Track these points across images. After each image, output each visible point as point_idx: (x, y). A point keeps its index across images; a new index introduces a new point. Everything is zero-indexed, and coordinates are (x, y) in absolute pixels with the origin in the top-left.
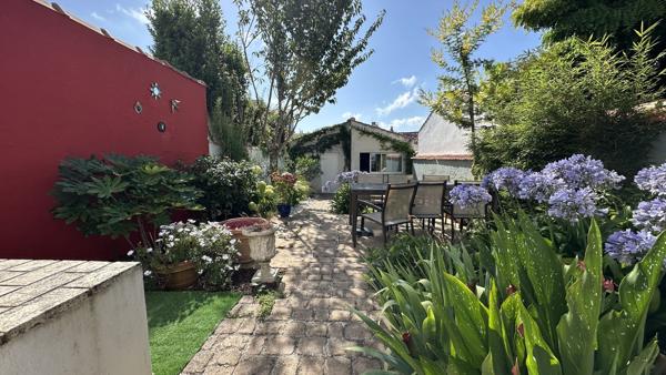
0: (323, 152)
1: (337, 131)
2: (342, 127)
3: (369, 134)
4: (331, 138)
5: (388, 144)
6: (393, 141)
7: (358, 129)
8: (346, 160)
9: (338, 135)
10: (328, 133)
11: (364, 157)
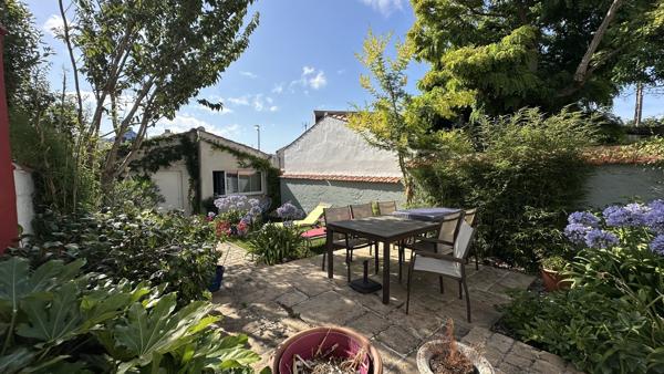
0: (155, 169)
1: (177, 143)
2: (184, 137)
3: (223, 148)
4: (168, 152)
5: (247, 162)
6: (253, 158)
7: (209, 142)
8: (191, 181)
9: (177, 148)
10: (163, 145)
11: (218, 176)
